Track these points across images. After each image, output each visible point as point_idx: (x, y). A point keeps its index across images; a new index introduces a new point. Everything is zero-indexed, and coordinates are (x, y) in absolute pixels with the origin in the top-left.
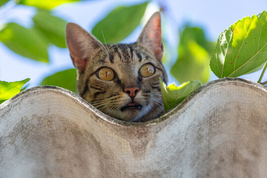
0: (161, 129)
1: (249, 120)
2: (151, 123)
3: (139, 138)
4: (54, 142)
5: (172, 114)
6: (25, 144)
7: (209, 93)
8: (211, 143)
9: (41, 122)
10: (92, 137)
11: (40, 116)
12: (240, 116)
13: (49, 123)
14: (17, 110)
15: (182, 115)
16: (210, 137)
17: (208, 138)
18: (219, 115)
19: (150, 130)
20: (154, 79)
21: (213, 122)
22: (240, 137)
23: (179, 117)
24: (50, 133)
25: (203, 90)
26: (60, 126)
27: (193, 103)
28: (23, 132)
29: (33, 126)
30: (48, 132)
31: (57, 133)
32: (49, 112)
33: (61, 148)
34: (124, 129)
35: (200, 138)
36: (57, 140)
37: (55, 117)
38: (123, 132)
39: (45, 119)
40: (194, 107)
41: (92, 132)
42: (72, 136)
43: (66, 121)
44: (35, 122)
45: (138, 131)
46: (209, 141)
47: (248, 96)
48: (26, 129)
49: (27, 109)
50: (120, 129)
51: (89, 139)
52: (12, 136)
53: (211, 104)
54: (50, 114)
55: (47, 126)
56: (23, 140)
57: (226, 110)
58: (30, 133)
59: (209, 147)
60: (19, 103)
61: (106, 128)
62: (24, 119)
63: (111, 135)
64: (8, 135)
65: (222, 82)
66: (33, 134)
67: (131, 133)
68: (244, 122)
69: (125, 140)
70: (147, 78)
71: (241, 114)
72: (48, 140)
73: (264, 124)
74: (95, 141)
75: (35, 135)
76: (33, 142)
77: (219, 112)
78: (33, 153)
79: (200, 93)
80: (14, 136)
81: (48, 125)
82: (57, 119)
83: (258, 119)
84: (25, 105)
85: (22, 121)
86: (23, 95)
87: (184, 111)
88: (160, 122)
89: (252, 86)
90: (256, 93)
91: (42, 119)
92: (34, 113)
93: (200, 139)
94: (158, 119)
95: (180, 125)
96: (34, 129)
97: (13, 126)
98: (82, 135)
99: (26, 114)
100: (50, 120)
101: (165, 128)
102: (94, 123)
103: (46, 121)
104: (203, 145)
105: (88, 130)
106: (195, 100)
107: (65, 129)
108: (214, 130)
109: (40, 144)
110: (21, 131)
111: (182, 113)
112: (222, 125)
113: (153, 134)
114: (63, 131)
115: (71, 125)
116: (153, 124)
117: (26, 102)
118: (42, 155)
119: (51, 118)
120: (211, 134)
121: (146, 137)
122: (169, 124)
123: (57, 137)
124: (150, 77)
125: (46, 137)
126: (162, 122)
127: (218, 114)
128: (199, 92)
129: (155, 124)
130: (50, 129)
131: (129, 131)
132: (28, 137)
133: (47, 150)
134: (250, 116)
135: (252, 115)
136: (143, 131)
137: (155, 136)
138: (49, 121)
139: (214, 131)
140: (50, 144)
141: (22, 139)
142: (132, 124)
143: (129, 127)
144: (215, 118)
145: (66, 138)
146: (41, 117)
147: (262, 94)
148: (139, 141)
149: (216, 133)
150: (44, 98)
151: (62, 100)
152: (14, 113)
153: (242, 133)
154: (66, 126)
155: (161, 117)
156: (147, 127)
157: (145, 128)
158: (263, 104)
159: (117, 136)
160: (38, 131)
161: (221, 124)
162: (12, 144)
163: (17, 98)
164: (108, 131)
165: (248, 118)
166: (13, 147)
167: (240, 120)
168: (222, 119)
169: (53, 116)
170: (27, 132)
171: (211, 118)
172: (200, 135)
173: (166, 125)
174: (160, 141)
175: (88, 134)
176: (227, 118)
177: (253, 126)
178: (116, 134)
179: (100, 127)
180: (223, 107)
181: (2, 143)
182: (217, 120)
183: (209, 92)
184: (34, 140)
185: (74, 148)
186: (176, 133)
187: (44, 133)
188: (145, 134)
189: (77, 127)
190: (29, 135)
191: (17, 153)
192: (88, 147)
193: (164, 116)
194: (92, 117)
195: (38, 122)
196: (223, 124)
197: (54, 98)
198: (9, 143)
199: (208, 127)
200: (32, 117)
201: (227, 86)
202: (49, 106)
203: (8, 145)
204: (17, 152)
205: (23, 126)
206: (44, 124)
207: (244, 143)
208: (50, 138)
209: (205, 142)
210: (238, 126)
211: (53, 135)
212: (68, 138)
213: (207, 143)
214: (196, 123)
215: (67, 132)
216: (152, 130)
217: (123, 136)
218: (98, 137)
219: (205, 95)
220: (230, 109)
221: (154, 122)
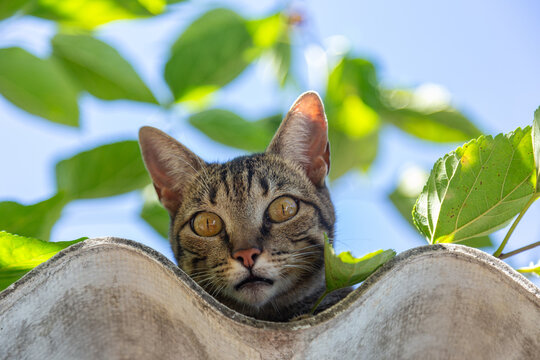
0: (317, 335)
1: (475, 317)
2: (302, 325)
3: (277, 348)
4: (120, 331)
5: (340, 309)
6: (68, 334)
7: (408, 270)
8: (403, 350)
9: (99, 298)
10: (191, 334)
11: (98, 287)
12: (459, 308)
13: (114, 300)
14: (60, 278)
15: (356, 310)
16: (403, 340)
17: (398, 341)
18: (422, 305)
19: (298, 336)
20: (295, 224)
21: (410, 316)
22: (456, 342)
23: (352, 314)
24: (114, 316)
25: (397, 266)
26: (134, 307)
27: (377, 289)
28: (66, 314)
29: (85, 304)
30: (111, 314)
31: (126, 317)
32: (115, 281)
33: (131, 341)
34: (252, 333)
35: (384, 342)
36: (124, 328)
37: (125, 291)
38: (249, 337)
39: (106, 293)
40: (378, 295)
41: (191, 326)
42: (154, 324)
43: (146, 299)
44: (89, 297)
45: (276, 338)
46: (400, 346)
47: (476, 278)
48: (72, 309)
49: (77, 277)
50: (245, 332)
51: (185, 335)
52: (47, 323)
53: (408, 287)
54: (116, 285)
55: (109, 305)
56: (65, 329)
57: (434, 297)
58: (78, 315)
59: (399, 356)
60: (64, 268)
61: (219, 326)
62: (70, 293)
63: (228, 339)
64: (39, 322)
65: (432, 252)
66: (83, 317)
67: (263, 339)
68: (465, 319)
69: (252, 350)
70: (282, 225)
71: (461, 306)
72: (109, 328)
73: (501, 329)
74: (197, 343)
75: (87, 318)
76: (82, 331)
77: (423, 299)
78: (79, 348)
79: (392, 271)
80: (50, 323)
81: (112, 303)
82: (128, 294)
83: (491, 318)
84: (75, 269)
85: (67, 296)
86: (71, 254)
87: (361, 303)
88: (317, 323)
89: (484, 264)
90: (491, 275)
91: (102, 293)
92: (87, 284)
93: (384, 344)
94: (314, 318)
95: (352, 326)
96: (86, 309)
97: (50, 307)
98: (173, 327)
99: (73, 285)
100: (117, 294)
101: (326, 333)
102: (198, 314)
103: (109, 296)
104: (388, 353)
105: (185, 322)
106: (381, 283)
107: (142, 312)
108: (411, 328)
109: (93, 333)
110: (63, 314)
111: (357, 307)
112: (425, 322)
113: (303, 343)
114: (137, 315)
115: (154, 307)
116: (304, 327)
117: (76, 266)
118: (96, 351)
119: (119, 291)
120: (405, 334)
121: (289, 347)
122: (333, 326)
123: (126, 322)
124: (288, 222)
125: (106, 321)
126: (321, 325)
127: (420, 302)
128: (389, 268)
129: (308, 326)
130: (114, 309)
131: (261, 336)
132: (75, 323)
133: (106, 344)
134: (478, 310)
135: (481, 309)
136: (285, 338)
137: (306, 347)
138: (115, 297)
139: (411, 330)
140: (112, 334)
141: (63, 327)
142: (267, 326)
143: (261, 330)
144: (414, 310)
145: (143, 327)
146: (100, 290)
147: (502, 280)
148: (276, 353)
149: (413, 333)
150: (109, 258)
151: (141, 265)
152: (53, 284)
153: (461, 337)
154: (144, 307)
155: (319, 314)
156: (293, 332)
157: (290, 334)
158: (503, 296)
159: (237, 342)
160: (92, 312)
161: (425, 319)
162: (45, 336)
163: (60, 260)
164: (223, 332)
165: (473, 313)
166: (46, 342)
167: (459, 315)
168: (428, 311)
169: (121, 290)
170: (72, 314)
171: (406, 309)
172: (385, 337)
173: (327, 328)
174: (314, 354)
175: (186, 328)
176: (436, 311)
177: (482, 328)
178: (237, 338)
179: (209, 322)
180: (430, 291)
181: (29, 336)
182: (418, 312)
183: (406, 268)
184: (84, 327)
185: (155, 344)
186: (344, 339)
187: (103, 315)
188: (289, 342)
189: (164, 312)
190: (76, 318)
191: (52, 350)
192: (181, 348)
193: (325, 312)
194: (194, 304)
195: (93, 298)
196: (428, 320)
197: (126, 260)
198: (40, 335)
199: (401, 324)
200: (83, 290)
201: (440, 259)
202: (117, 272)
203: (39, 338)
204: (53, 348)
205: (66, 305)
206: (104, 300)
207: (463, 353)
208: (112, 324)
209: (392, 348)
210: (455, 324)
211: (118, 319)
212: (146, 328)
213: (397, 350)
214: (380, 319)
215: (145, 317)
216: (302, 336)
217: (250, 343)
218: (203, 337)
219: (400, 273)
220: (442, 295)
221: (306, 323)
